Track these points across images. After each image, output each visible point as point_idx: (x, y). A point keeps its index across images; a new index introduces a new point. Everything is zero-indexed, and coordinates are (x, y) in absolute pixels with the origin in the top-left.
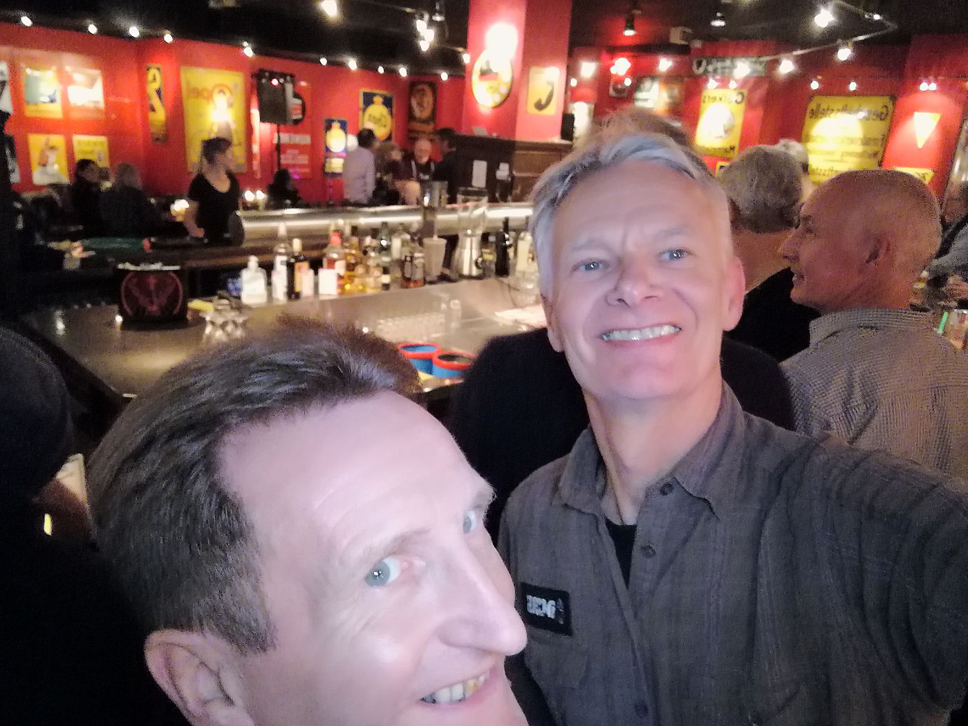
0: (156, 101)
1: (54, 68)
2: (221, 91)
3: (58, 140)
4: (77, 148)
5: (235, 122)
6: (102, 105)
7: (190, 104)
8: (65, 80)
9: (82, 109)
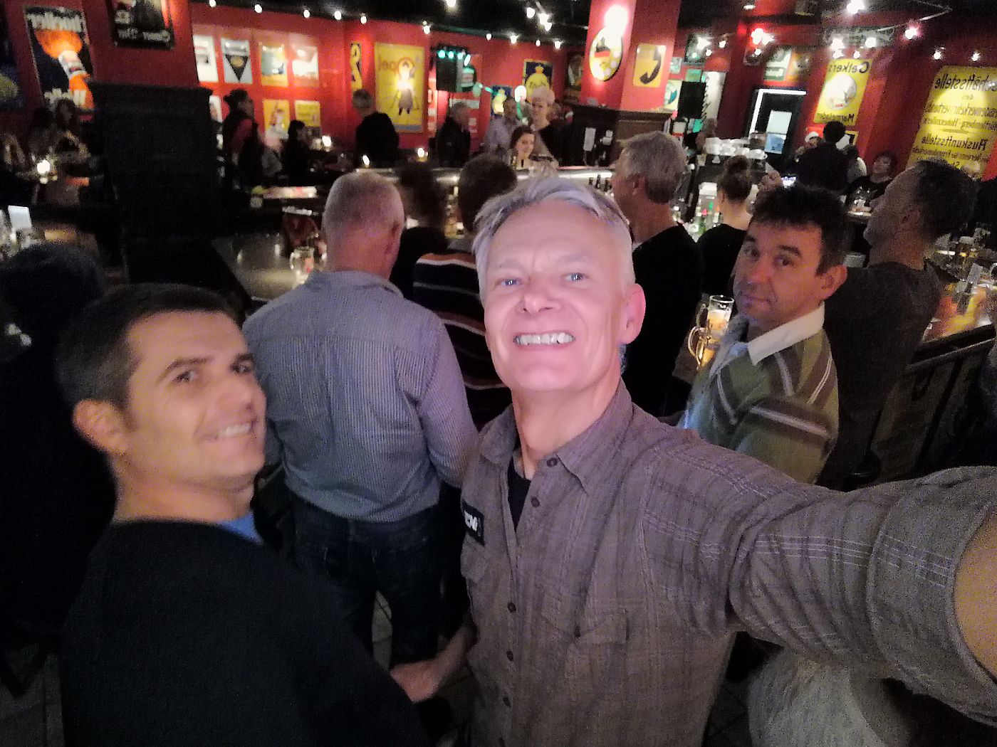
0: (355, 72)
1: (283, 46)
2: (406, 64)
3: (284, 104)
4: (297, 111)
5: (414, 90)
6: (317, 76)
7: (380, 75)
8: (291, 55)
9: (303, 79)
